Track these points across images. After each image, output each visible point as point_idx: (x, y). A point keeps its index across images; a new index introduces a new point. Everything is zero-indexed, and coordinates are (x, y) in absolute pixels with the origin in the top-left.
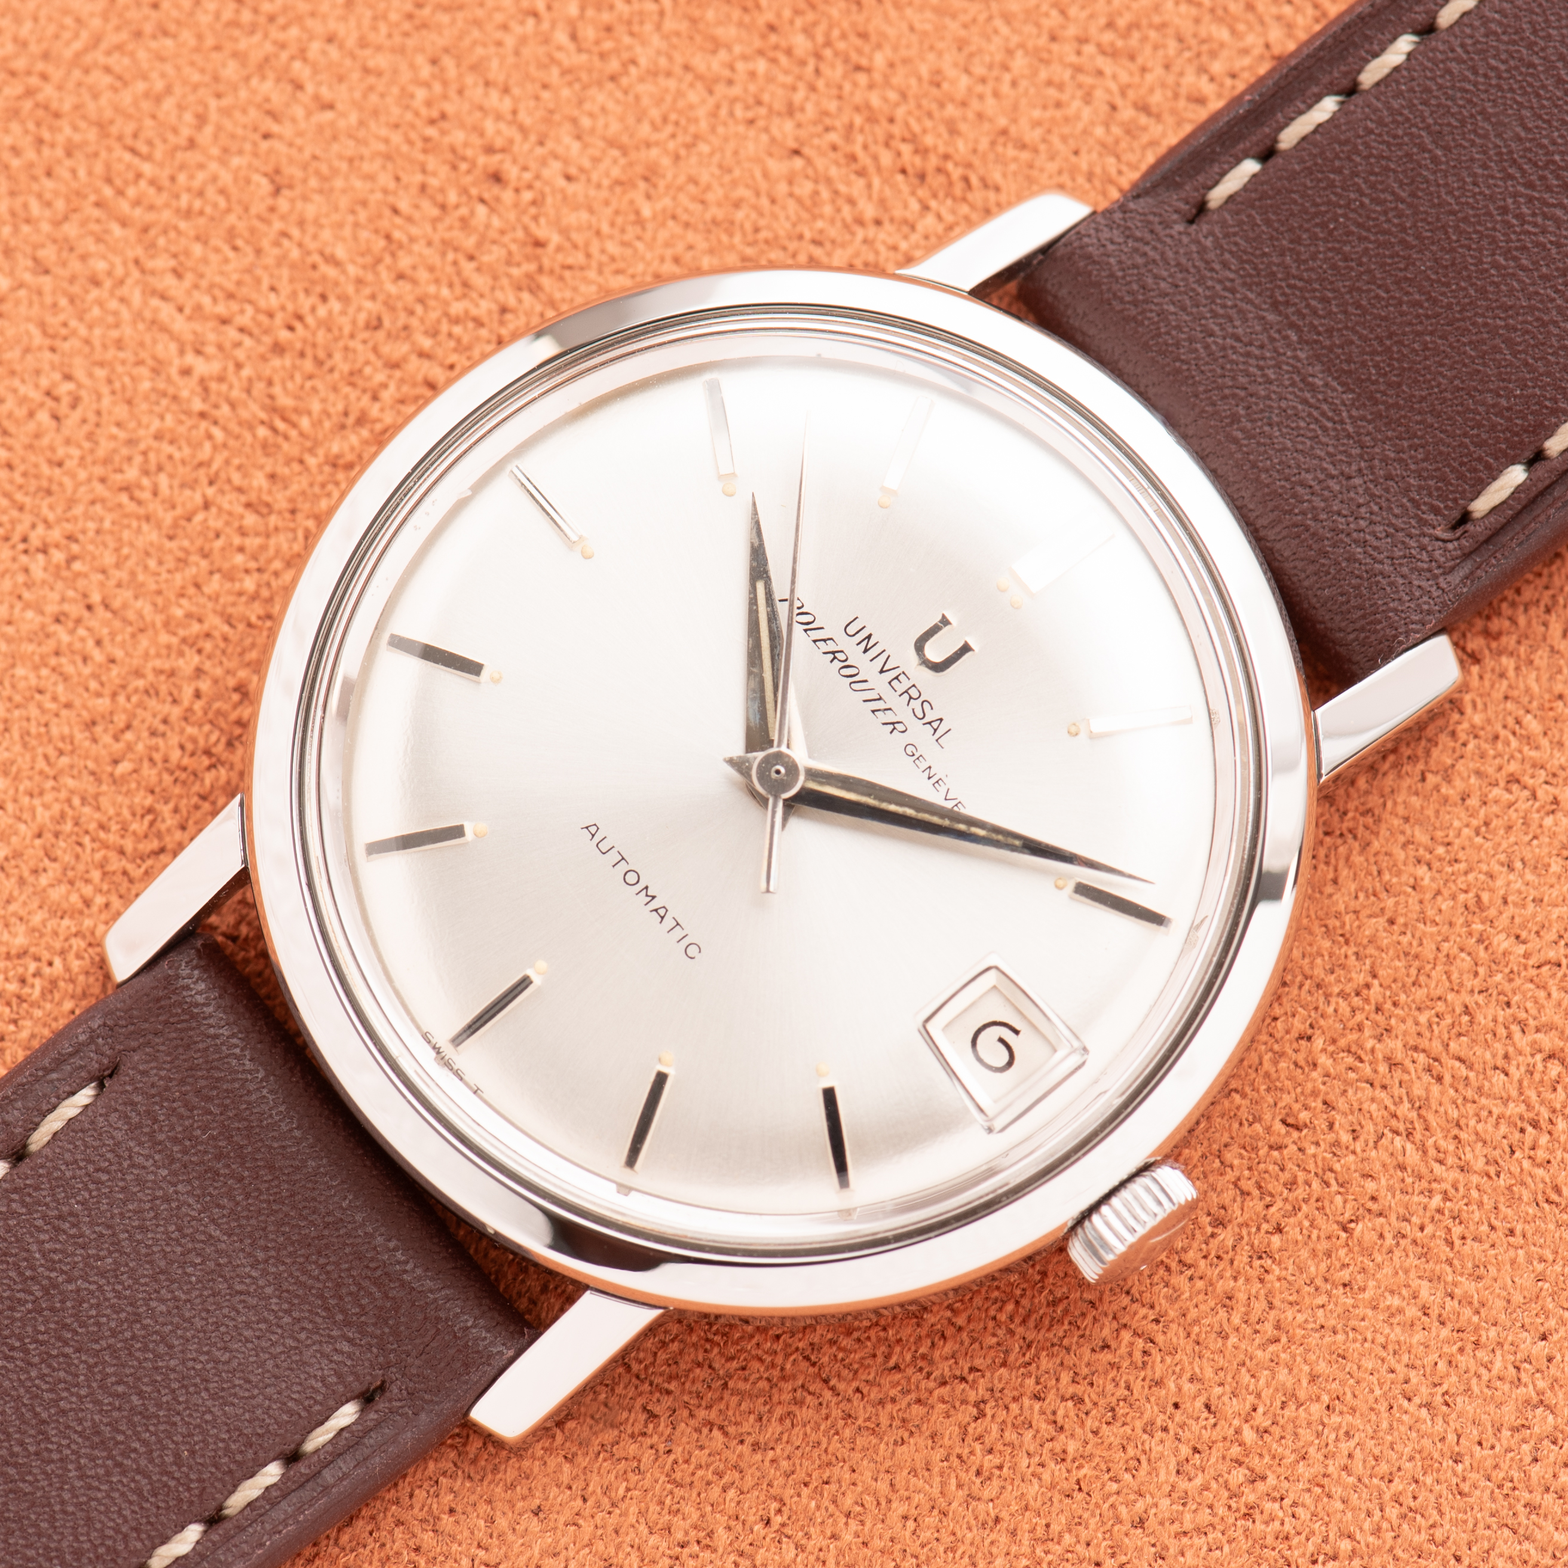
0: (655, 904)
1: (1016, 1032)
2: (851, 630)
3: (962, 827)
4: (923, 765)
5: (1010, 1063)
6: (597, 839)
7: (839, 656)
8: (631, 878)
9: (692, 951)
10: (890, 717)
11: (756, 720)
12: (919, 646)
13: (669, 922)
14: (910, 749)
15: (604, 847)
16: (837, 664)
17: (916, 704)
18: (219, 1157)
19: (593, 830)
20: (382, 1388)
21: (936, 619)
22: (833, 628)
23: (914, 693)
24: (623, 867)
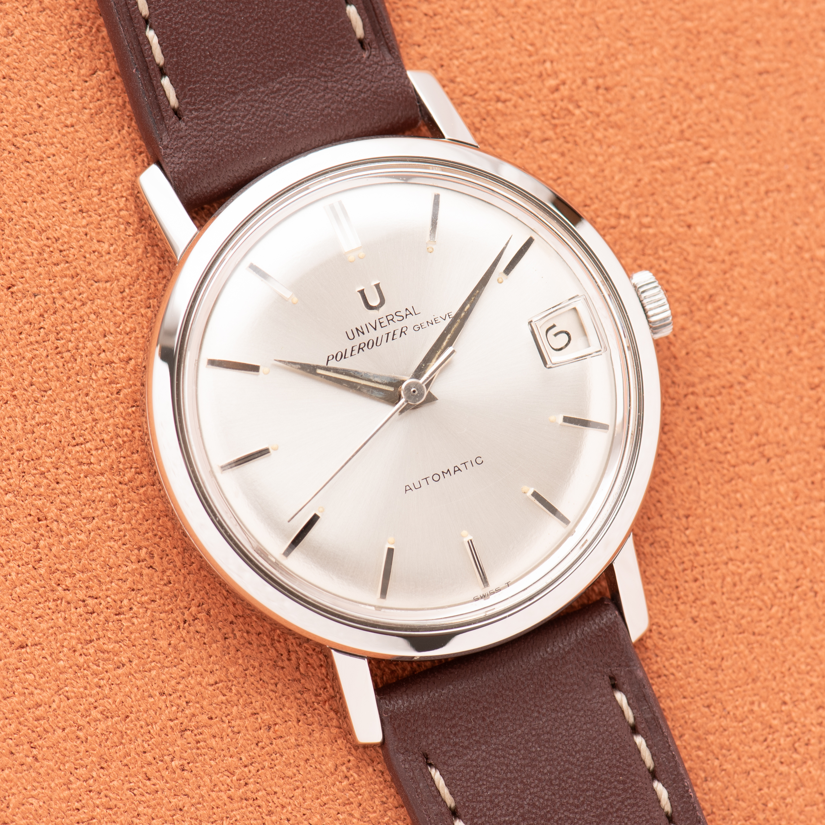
0: (452, 471)
1: (554, 326)
2: (351, 336)
3: (463, 314)
4: (426, 324)
5: (568, 334)
6: (413, 488)
7: (362, 346)
8: (436, 478)
9: (479, 461)
10: (398, 333)
11: (381, 395)
12: (370, 308)
13: (462, 467)
14: (416, 328)
15: (417, 486)
16: (365, 348)
17: (396, 318)
18: (484, 720)
19: (408, 489)
20: (612, 678)
21: (359, 294)
22: (348, 345)
23: (390, 318)
24: (430, 480)
